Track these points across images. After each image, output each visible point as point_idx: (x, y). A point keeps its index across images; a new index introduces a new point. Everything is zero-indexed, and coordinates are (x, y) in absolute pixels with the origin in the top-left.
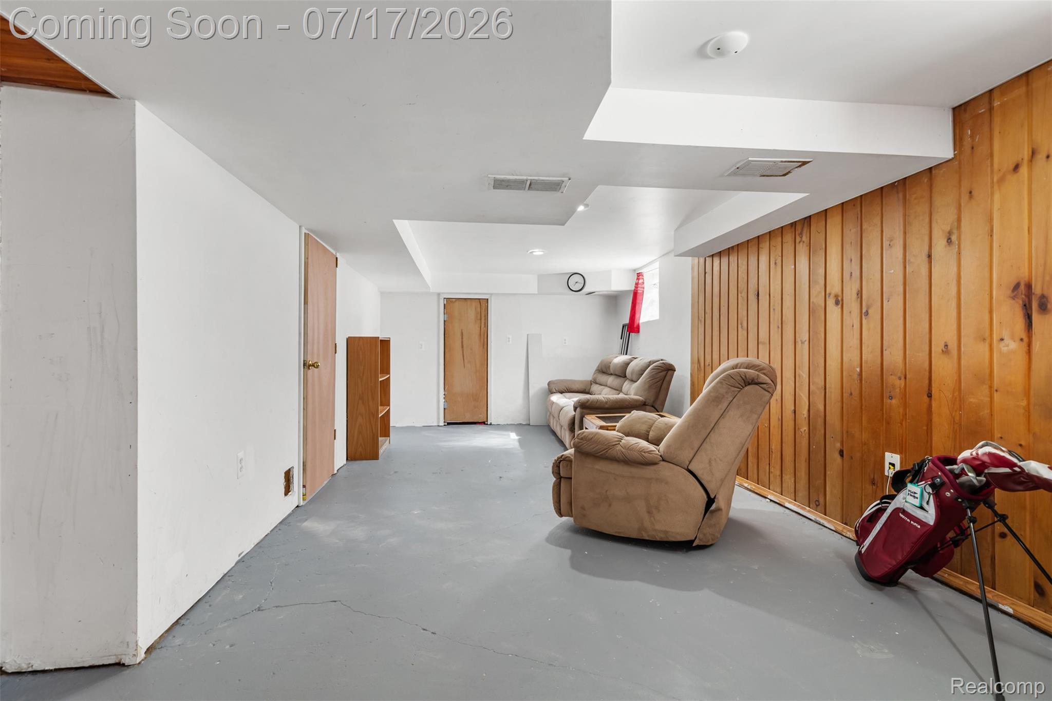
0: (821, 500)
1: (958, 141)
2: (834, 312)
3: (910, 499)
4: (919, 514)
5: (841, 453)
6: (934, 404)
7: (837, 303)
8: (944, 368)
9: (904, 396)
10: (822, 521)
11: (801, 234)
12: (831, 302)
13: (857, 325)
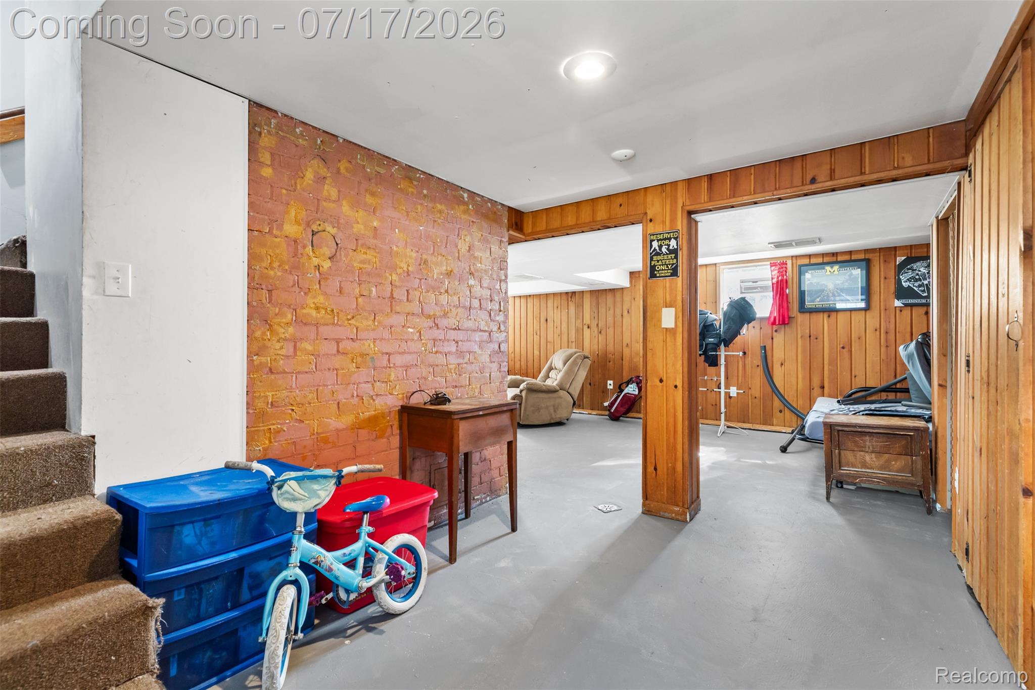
0: (581, 404)
1: (631, 282)
2: (587, 332)
3: (630, 389)
4: (634, 393)
5: (590, 384)
6: (624, 363)
7: (588, 327)
8: (626, 352)
9: (614, 361)
10: (582, 412)
11: (571, 297)
12: (585, 327)
13: (597, 336)
